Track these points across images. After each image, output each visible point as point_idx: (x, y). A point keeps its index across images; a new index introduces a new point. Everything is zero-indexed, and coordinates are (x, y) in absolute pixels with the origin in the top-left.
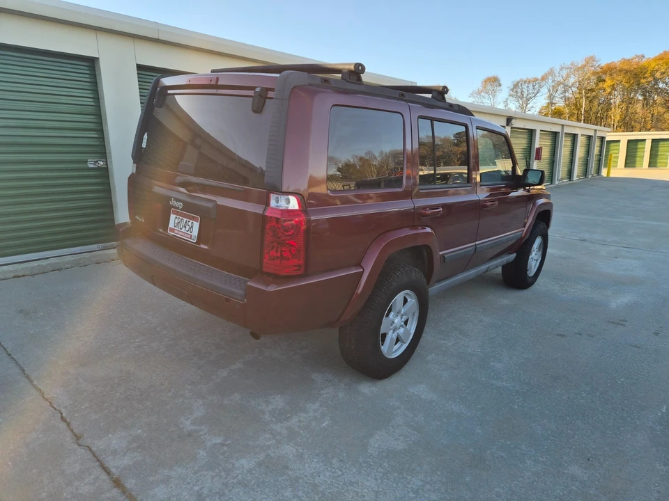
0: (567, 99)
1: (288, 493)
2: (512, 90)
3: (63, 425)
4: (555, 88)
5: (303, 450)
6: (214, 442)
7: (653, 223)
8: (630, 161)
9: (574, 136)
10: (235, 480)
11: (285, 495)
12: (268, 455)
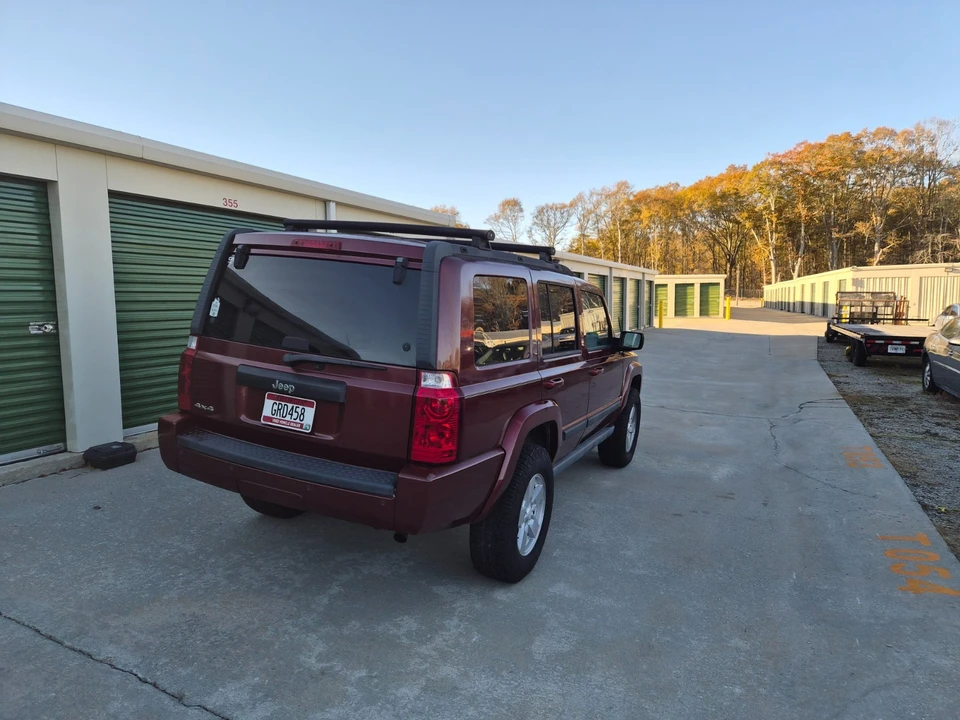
0: (600, 231)
1: (471, 712)
2: (536, 217)
3: (147, 688)
4: (585, 217)
5: (465, 668)
6: (358, 675)
7: (723, 383)
8: (681, 309)
9: (623, 281)
10: (406, 710)
11: (470, 713)
12: (428, 680)
